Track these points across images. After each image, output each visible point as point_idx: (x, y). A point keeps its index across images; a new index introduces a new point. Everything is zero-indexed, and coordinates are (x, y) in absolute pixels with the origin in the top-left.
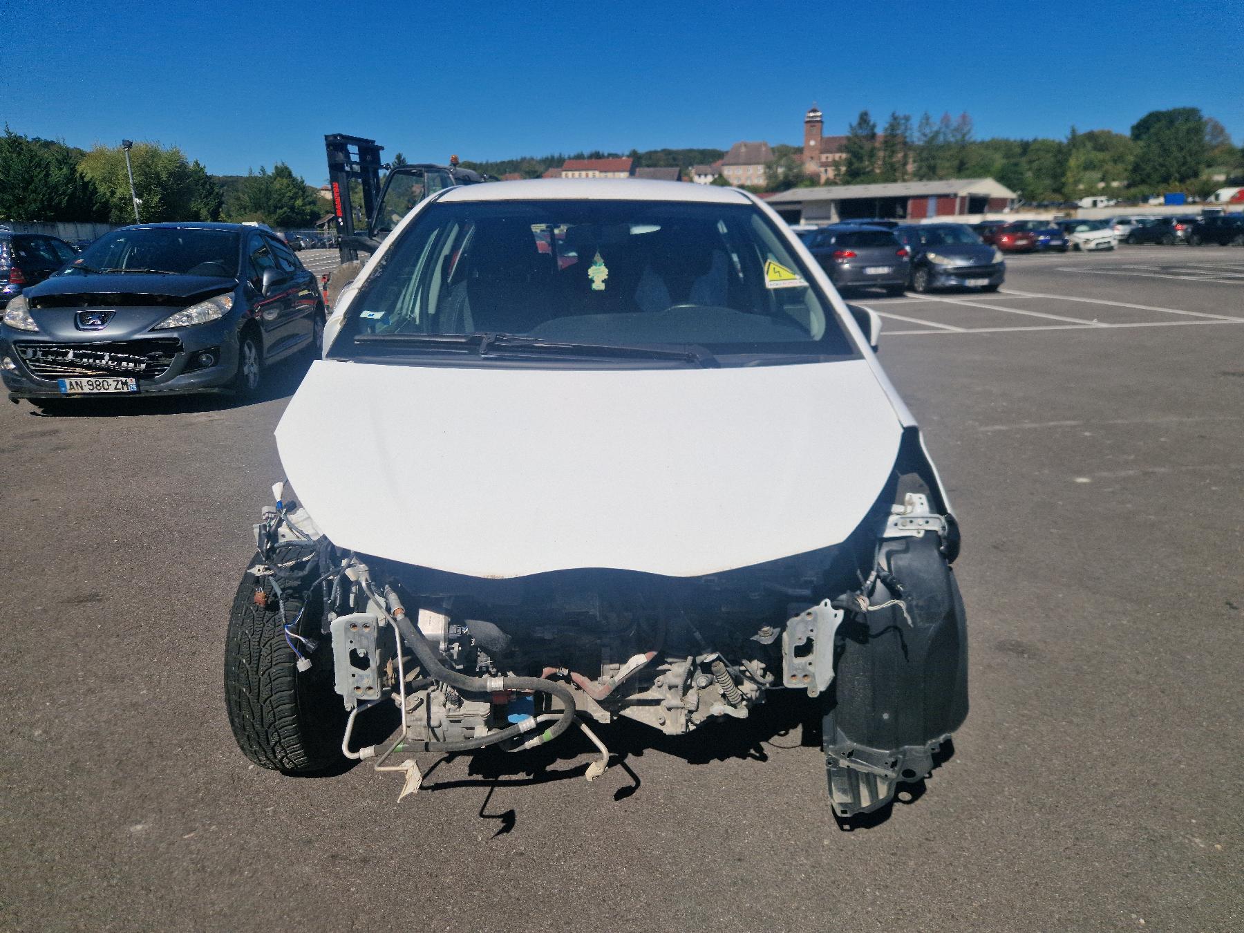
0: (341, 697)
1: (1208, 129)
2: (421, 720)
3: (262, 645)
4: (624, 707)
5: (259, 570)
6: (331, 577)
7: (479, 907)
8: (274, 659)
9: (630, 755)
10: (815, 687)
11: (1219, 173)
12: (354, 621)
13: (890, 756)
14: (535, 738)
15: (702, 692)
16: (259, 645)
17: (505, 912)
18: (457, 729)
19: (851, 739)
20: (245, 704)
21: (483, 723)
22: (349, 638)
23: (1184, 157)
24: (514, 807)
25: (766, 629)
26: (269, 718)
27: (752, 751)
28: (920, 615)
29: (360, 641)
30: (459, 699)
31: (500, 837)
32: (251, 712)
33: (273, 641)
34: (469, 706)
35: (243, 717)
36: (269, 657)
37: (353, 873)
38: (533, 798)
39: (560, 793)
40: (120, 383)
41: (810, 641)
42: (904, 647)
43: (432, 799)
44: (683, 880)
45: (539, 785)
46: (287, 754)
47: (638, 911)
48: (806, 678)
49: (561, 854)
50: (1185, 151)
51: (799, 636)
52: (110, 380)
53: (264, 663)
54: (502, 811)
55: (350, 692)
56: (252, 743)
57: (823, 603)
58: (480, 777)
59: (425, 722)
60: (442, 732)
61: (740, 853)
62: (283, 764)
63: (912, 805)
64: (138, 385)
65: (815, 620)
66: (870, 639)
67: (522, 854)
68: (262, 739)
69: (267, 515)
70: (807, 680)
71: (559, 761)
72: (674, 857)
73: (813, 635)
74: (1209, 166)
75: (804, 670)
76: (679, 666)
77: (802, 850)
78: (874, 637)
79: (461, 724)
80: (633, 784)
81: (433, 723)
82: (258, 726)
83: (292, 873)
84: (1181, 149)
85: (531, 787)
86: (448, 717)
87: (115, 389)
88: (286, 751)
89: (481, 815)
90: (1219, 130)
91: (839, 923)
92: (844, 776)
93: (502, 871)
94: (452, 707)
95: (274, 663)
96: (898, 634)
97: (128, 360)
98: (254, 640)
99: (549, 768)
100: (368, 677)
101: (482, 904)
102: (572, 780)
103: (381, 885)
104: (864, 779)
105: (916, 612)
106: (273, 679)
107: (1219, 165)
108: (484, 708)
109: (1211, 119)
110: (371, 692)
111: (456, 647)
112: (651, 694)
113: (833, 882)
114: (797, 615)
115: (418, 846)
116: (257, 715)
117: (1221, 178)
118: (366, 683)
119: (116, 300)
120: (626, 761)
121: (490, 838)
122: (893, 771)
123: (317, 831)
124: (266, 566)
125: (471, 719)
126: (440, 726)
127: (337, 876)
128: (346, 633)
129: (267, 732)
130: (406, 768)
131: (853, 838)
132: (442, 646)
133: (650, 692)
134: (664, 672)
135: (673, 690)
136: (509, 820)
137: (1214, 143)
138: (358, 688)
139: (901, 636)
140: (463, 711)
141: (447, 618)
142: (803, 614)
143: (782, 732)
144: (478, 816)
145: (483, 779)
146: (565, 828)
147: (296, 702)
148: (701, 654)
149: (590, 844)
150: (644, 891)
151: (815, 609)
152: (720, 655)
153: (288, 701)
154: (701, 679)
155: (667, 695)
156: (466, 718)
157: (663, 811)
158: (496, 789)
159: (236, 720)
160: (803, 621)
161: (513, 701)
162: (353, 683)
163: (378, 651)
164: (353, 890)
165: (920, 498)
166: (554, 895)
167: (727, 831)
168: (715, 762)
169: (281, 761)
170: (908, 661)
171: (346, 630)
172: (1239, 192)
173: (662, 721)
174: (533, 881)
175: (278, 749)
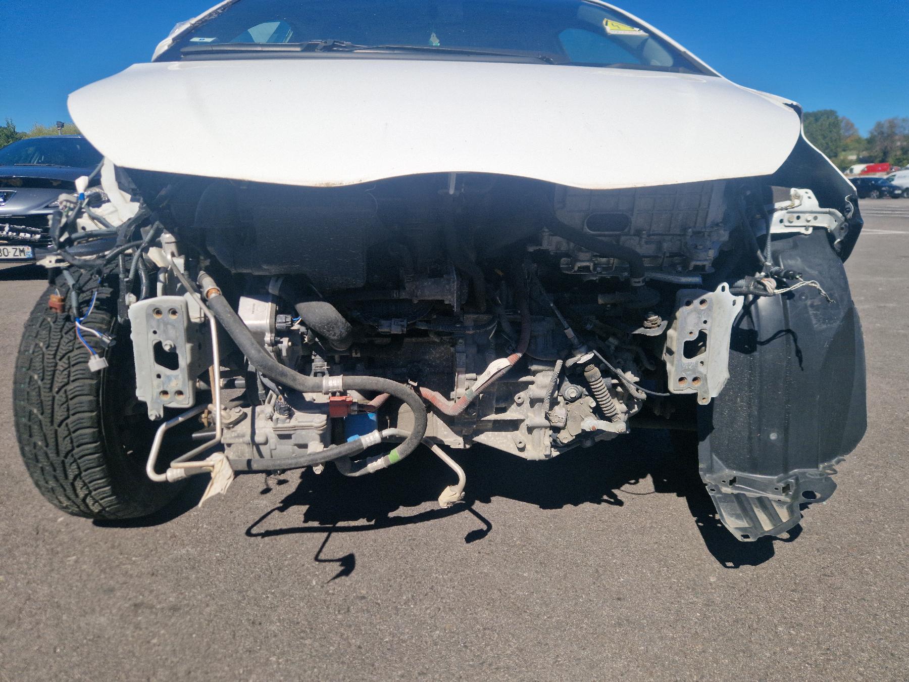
0: (144, 405)
1: (843, 125)
2: (243, 436)
3: (58, 357)
4: (479, 432)
5: (50, 262)
6: (130, 251)
7: (311, 656)
8: (72, 374)
9: (477, 502)
10: (706, 392)
11: (852, 154)
12: (158, 305)
13: (779, 481)
14: (379, 461)
15: (571, 406)
16: (55, 358)
17: (343, 663)
18: (287, 448)
19: (729, 467)
20: (36, 427)
21: (318, 437)
22: (153, 327)
23: (827, 144)
24: (354, 551)
25: (653, 318)
26: (65, 446)
27: (605, 497)
28: (816, 315)
29: (165, 332)
30: (289, 410)
31: (337, 580)
32: (43, 438)
33: (71, 354)
34: (300, 417)
35: (35, 445)
36: (66, 372)
37: (157, 623)
38: (375, 542)
39: (405, 537)
40: (18, 251)
41: (703, 336)
42: (798, 352)
43: (261, 545)
44: (557, 622)
45: (382, 530)
46: (90, 492)
47: (509, 657)
48: (696, 382)
49: (410, 596)
50: (827, 139)
51: (690, 329)
52: (10, 248)
53: (60, 380)
54: (341, 555)
55: (155, 397)
56: (48, 478)
57: (720, 287)
58: (316, 524)
59: (248, 438)
60: (269, 451)
61: (619, 592)
62: (87, 506)
63: (794, 542)
64: (33, 253)
65: (710, 309)
66: (758, 346)
67: (363, 598)
68: (59, 473)
69: (64, 203)
70: (697, 384)
71: (401, 508)
72: (542, 597)
73: (706, 328)
74: (844, 150)
75: (694, 370)
76: (543, 376)
77: (688, 588)
78: (762, 343)
79: (292, 441)
80: (485, 527)
81: (259, 439)
82: (52, 455)
83: (82, 624)
84: (824, 137)
85: (371, 532)
86: (275, 429)
87: (14, 256)
88: (88, 488)
89: (316, 559)
90: (850, 126)
91: (760, 667)
92: (734, 502)
93: (340, 617)
94: (282, 417)
95: (72, 379)
96: (792, 338)
97: (25, 231)
98: (49, 352)
99: (391, 515)
100: (178, 379)
101: (314, 654)
102: (417, 524)
103: (191, 635)
104: (758, 505)
105: (811, 313)
106: (70, 397)
107: (851, 150)
108: (319, 420)
109: (844, 118)
110: (181, 397)
111: (285, 342)
112: (511, 414)
113: (736, 621)
114: (688, 303)
115: (240, 592)
116: (51, 441)
117: (853, 157)
118: (173, 386)
119: (18, 184)
120: (474, 507)
121: (326, 581)
122: (787, 495)
123: (122, 579)
124: (59, 257)
125: (304, 432)
126: (266, 443)
127: (137, 627)
128: (148, 321)
129: (63, 462)
130: (212, 463)
131: (741, 575)
132: (268, 338)
133: (508, 412)
134: (527, 384)
135: (537, 405)
136: (348, 564)
137: (847, 134)
138: (165, 393)
139: (795, 340)
140: (293, 422)
141: (275, 305)
142: (696, 302)
143: (633, 481)
144: (313, 560)
145: (319, 525)
146: (412, 570)
147: (99, 426)
148: (572, 356)
149: (443, 586)
150: (513, 636)
151: (708, 296)
152: (598, 354)
153: (89, 424)
154: (570, 390)
155: (529, 414)
156: (298, 432)
157: (521, 552)
158: (334, 534)
159: (27, 448)
160: (695, 310)
161: (353, 413)
162: (158, 387)
163: (189, 346)
164: (155, 641)
165: (806, 193)
166: (404, 641)
167: (597, 571)
168: (568, 508)
169: (84, 500)
170: (802, 370)
171: (148, 317)
172: (867, 167)
173: (521, 446)
174: (378, 627)
175: (79, 484)
